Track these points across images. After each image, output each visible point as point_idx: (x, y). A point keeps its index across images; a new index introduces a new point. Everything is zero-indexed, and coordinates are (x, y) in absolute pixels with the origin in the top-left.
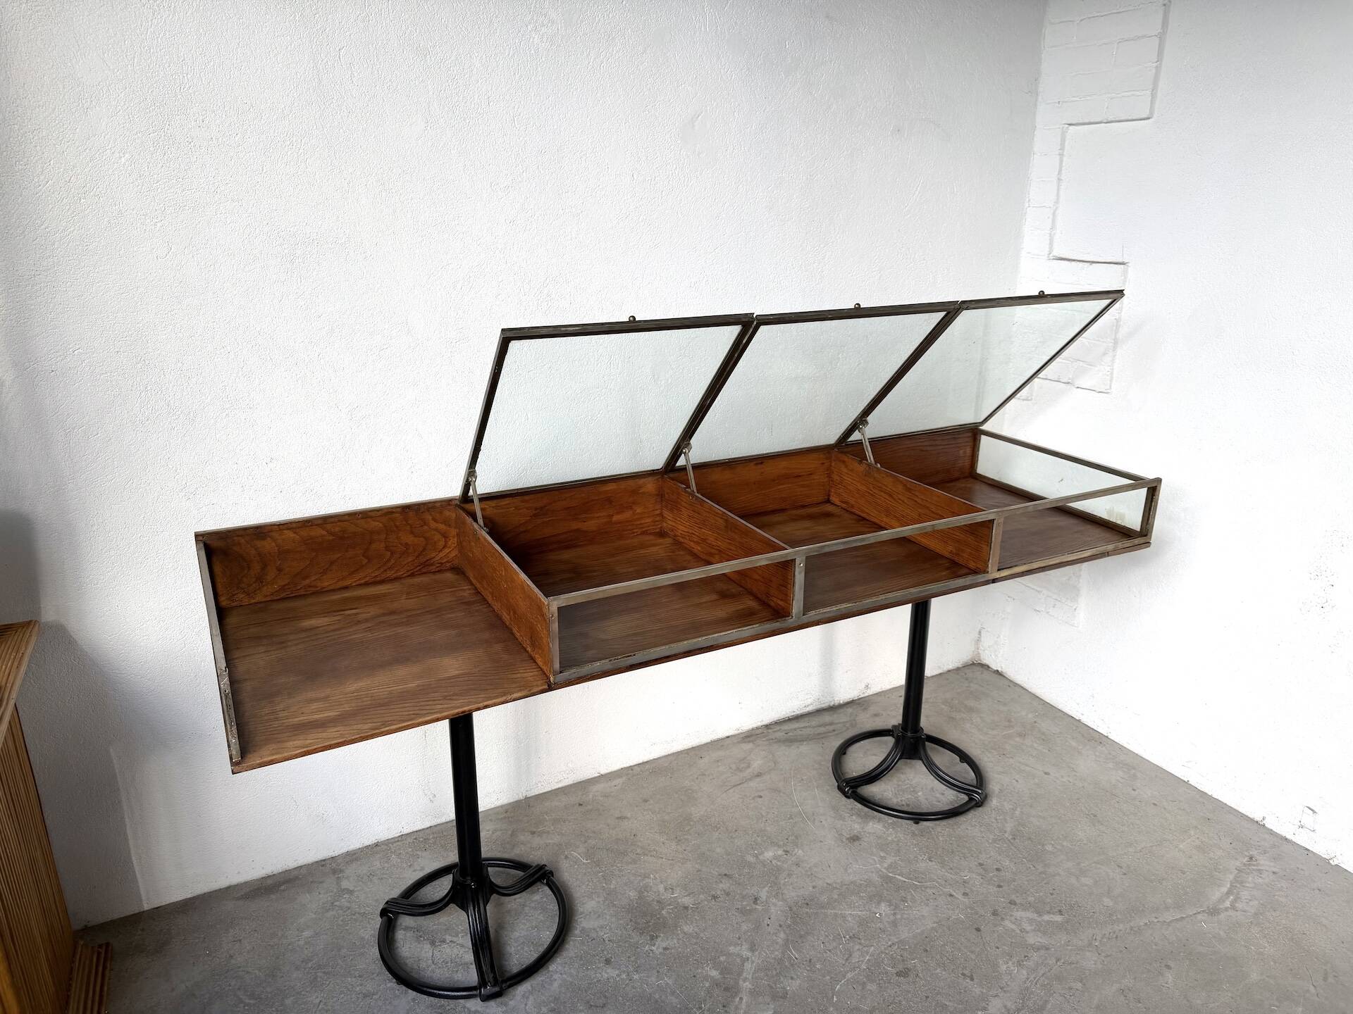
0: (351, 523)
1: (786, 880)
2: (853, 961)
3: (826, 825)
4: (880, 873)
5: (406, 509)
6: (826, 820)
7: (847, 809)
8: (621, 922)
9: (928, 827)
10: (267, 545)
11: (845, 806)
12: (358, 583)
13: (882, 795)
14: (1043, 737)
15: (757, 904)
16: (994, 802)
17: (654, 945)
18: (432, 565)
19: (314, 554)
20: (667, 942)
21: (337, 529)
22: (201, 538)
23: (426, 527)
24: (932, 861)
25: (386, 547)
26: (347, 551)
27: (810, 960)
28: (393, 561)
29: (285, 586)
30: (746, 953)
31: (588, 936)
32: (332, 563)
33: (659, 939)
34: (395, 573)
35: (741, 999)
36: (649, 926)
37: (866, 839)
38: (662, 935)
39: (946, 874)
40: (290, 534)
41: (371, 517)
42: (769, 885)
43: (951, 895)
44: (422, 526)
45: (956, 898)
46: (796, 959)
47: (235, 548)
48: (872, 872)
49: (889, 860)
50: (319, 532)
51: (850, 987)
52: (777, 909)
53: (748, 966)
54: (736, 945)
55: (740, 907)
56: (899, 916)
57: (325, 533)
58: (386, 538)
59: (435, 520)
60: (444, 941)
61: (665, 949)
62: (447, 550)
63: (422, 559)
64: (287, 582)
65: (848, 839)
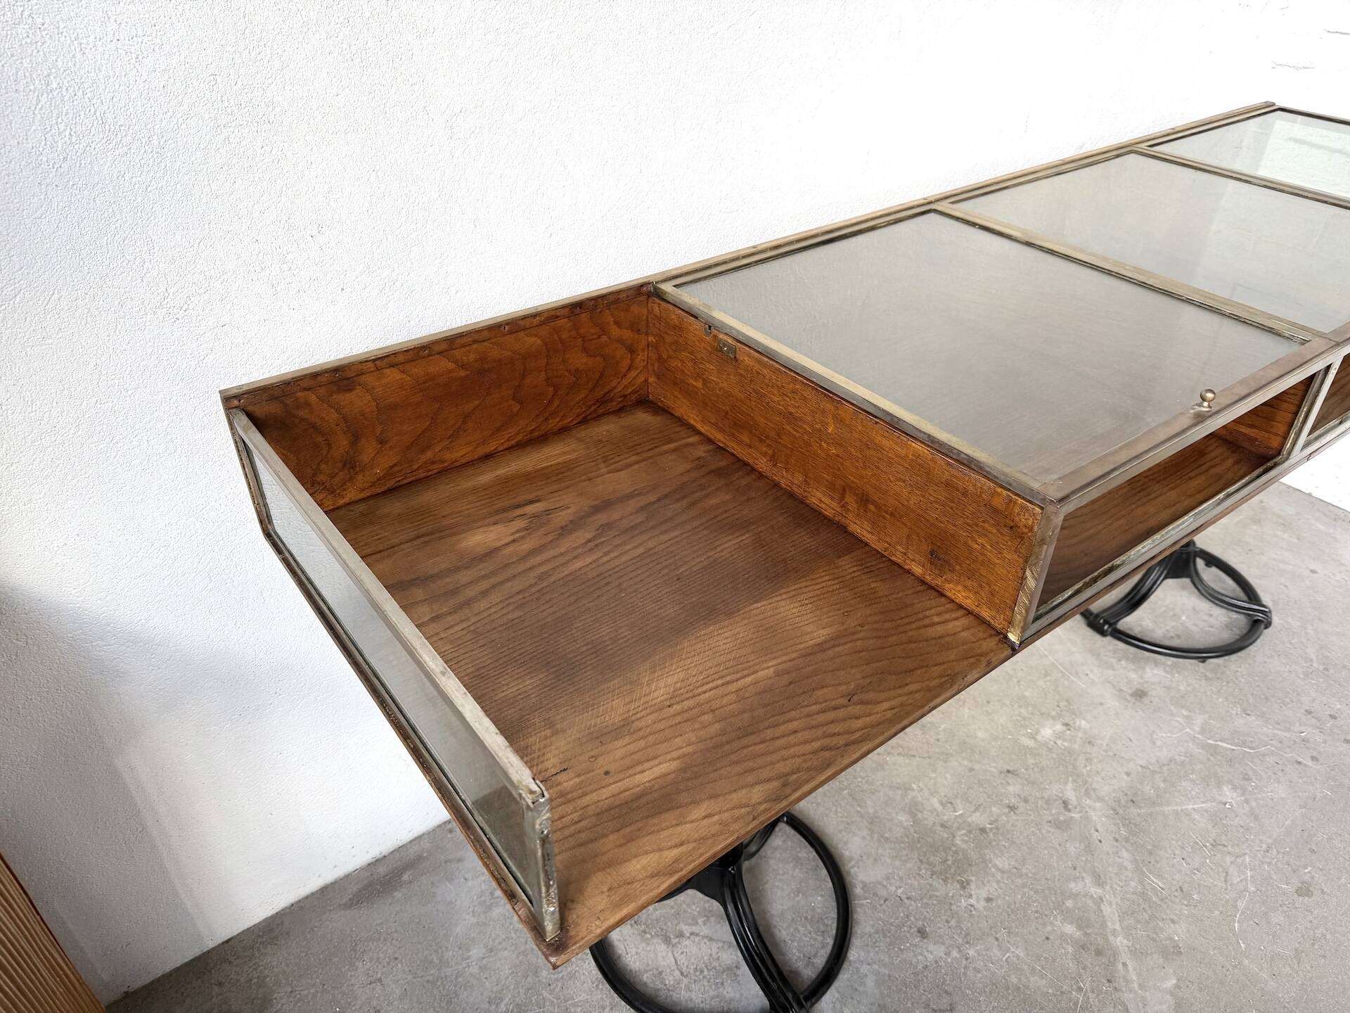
0: (494, 344)
1: (1088, 768)
2: (1235, 882)
3: (1096, 680)
4: (1197, 741)
5: (577, 308)
6: (1092, 671)
7: (1109, 651)
8: (909, 865)
9: (1219, 665)
10: (357, 401)
11: (1104, 647)
12: (506, 446)
13: (1141, 625)
14: (1281, 521)
15: (1069, 811)
16: (1276, 619)
17: (971, 896)
18: (612, 400)
19: (437, 406)
20: (986, 889)
21: (472, 357)
22: (236, 402)
23: (604, 338)
24: (1249, 715)
25: (547, 379)
26: (489, 394)
27: (1181, 888)
28: (556, 402)
29: (392, 467)
30: (1095, 891)
31: (875, 894)
32: (467, 417)
33: (973, 886)
34: (561, 420)
35: (1124, 964)
36: (949, 867)
37: (1153, 693)
38: (973, 879)
39: (1276, 731)
40: (393, 375)
41: (525, 329)
42: (1071, 779)
43: (1299, 763)
44: (599, 337)
45: (1306, 765)
46: (1162, 889)
47: (301, 413)
48: (1186, 741)
49: (1199, 720)
50: (443, 365)
51: (1251, 922)
52: (1098, 815)
53: (1106, 910)
54: (1075, 879)
55: (1050, 818)
56: (1254, 804)
57: (451, 366)
58: (547, 364)
59: (618, 324)
60: (681, 935)
61: (989, 900)
62: (633, 374)
63: (599, 393)
64: (394, 460)
65: (1132, 695)
